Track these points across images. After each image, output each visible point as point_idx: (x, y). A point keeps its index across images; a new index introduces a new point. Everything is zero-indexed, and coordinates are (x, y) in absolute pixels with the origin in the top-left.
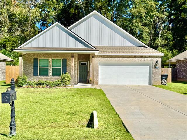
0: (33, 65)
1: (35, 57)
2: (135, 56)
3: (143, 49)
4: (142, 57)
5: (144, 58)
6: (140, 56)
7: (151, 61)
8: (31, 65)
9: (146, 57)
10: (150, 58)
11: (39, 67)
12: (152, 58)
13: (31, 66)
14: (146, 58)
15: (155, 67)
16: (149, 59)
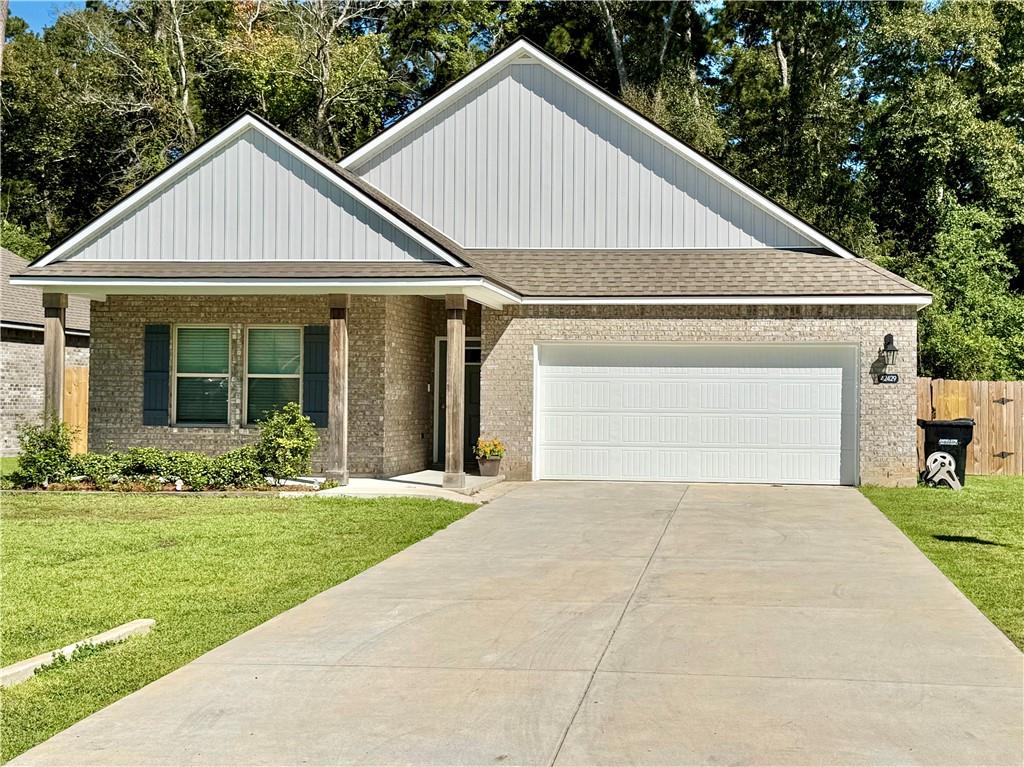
0: (140, 363)
1: (156, 317)
2: (755, 306)
3: (809, 267)
4: (795, 312)
5: (806, 322)
6: (786, 307)
7: (851, 339)
8: (131, 362)
9: (818, 312)
10: (843, 322)
11: (175, 375)
12: (860, 316)
13: (131, 370)
14: (817, 322)
15: (879, 372)
16: (842, 325)
